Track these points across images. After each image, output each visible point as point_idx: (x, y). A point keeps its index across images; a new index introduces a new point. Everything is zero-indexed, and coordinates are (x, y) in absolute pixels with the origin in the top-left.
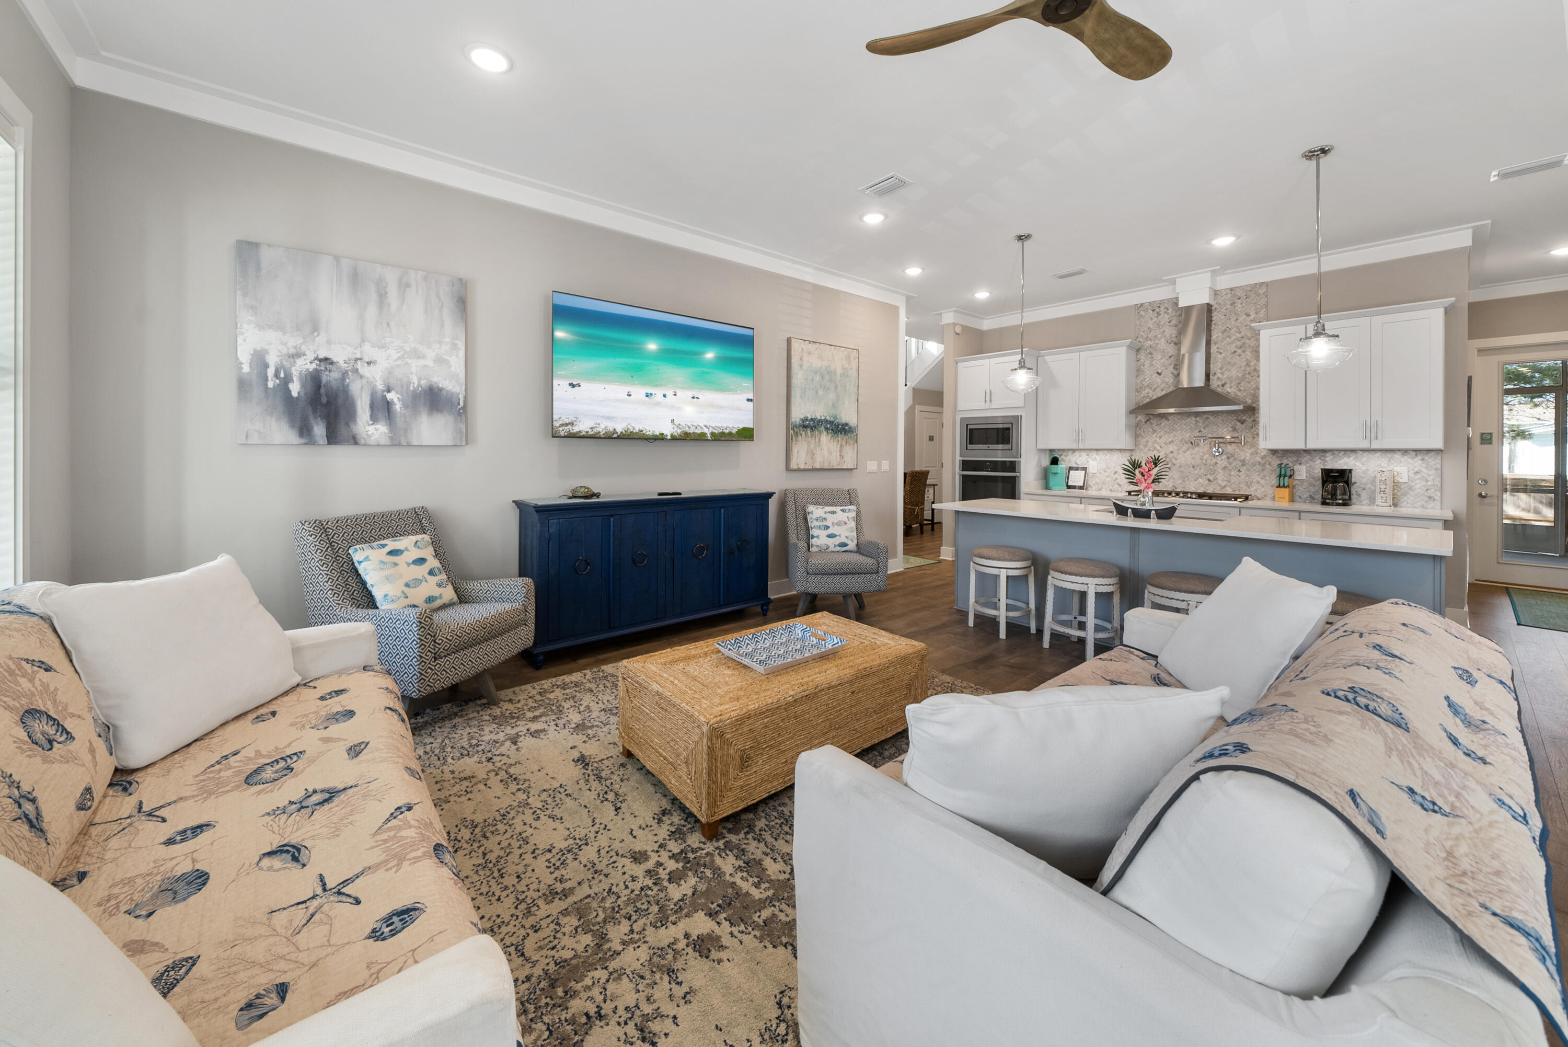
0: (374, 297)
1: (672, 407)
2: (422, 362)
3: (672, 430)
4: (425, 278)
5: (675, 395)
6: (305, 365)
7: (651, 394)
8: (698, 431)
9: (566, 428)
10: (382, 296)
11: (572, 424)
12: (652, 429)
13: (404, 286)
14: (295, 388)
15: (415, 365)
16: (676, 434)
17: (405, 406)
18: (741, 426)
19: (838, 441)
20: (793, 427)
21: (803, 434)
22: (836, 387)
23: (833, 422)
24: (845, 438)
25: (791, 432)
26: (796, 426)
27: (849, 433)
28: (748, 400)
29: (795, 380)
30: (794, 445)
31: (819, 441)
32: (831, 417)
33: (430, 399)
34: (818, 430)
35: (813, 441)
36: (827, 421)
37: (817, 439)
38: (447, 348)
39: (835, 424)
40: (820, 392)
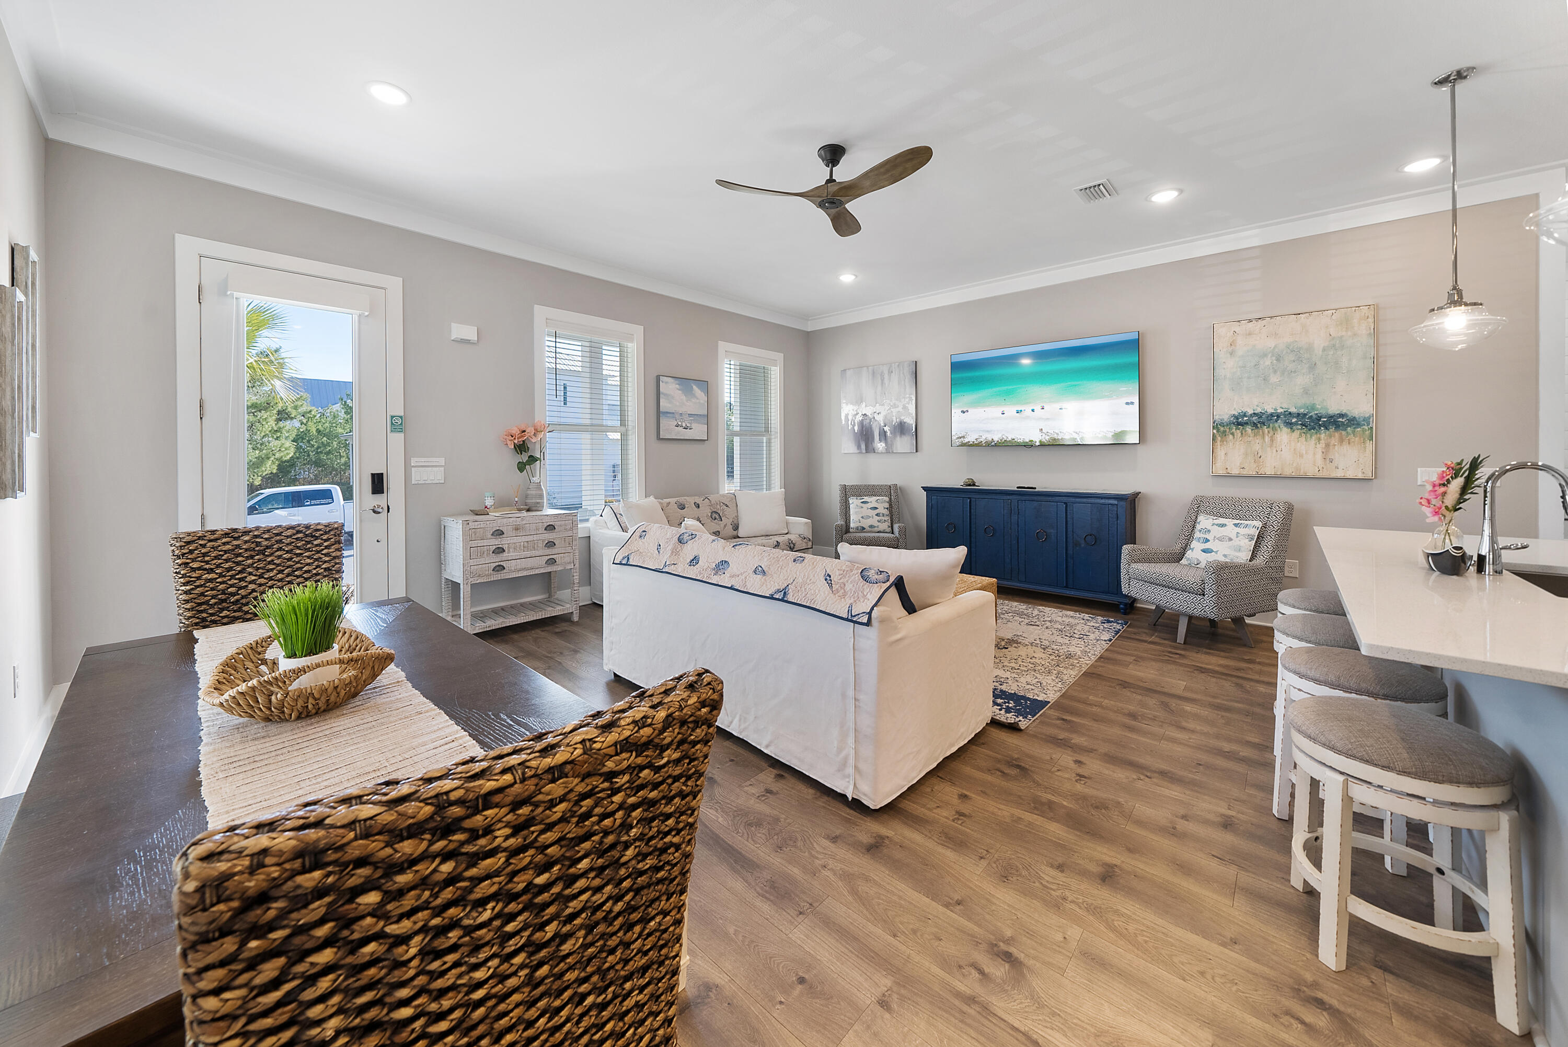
0: (880, 381)
2: (897, 410)
4: (898, 366)
6: (859, 418)
10: (883, 380)
13: (890, 372)
14: (856, 428)
15: (895, 411)
17: (891, 433)
19: (1319, 439)
20: (1217, 426)
21: (1238, 433)
22: (1312, 367)
23: (1305, 415)
24: (1337, 435)
25: (1218, 431)
26: (1222, 424)
27: (1350, 427)
28: (1127, 403)
29: (1220, 372)
30: (1219, 446)
31: (1272, 440)
32: (1301, 408)
33: (901, 428)
34: (1269, 427)
35: (1258, 440)
36: (1290, 413)
37: (1267, 439)
38: (907, 400)
39: (1312, 416)
40: (1274, 379)
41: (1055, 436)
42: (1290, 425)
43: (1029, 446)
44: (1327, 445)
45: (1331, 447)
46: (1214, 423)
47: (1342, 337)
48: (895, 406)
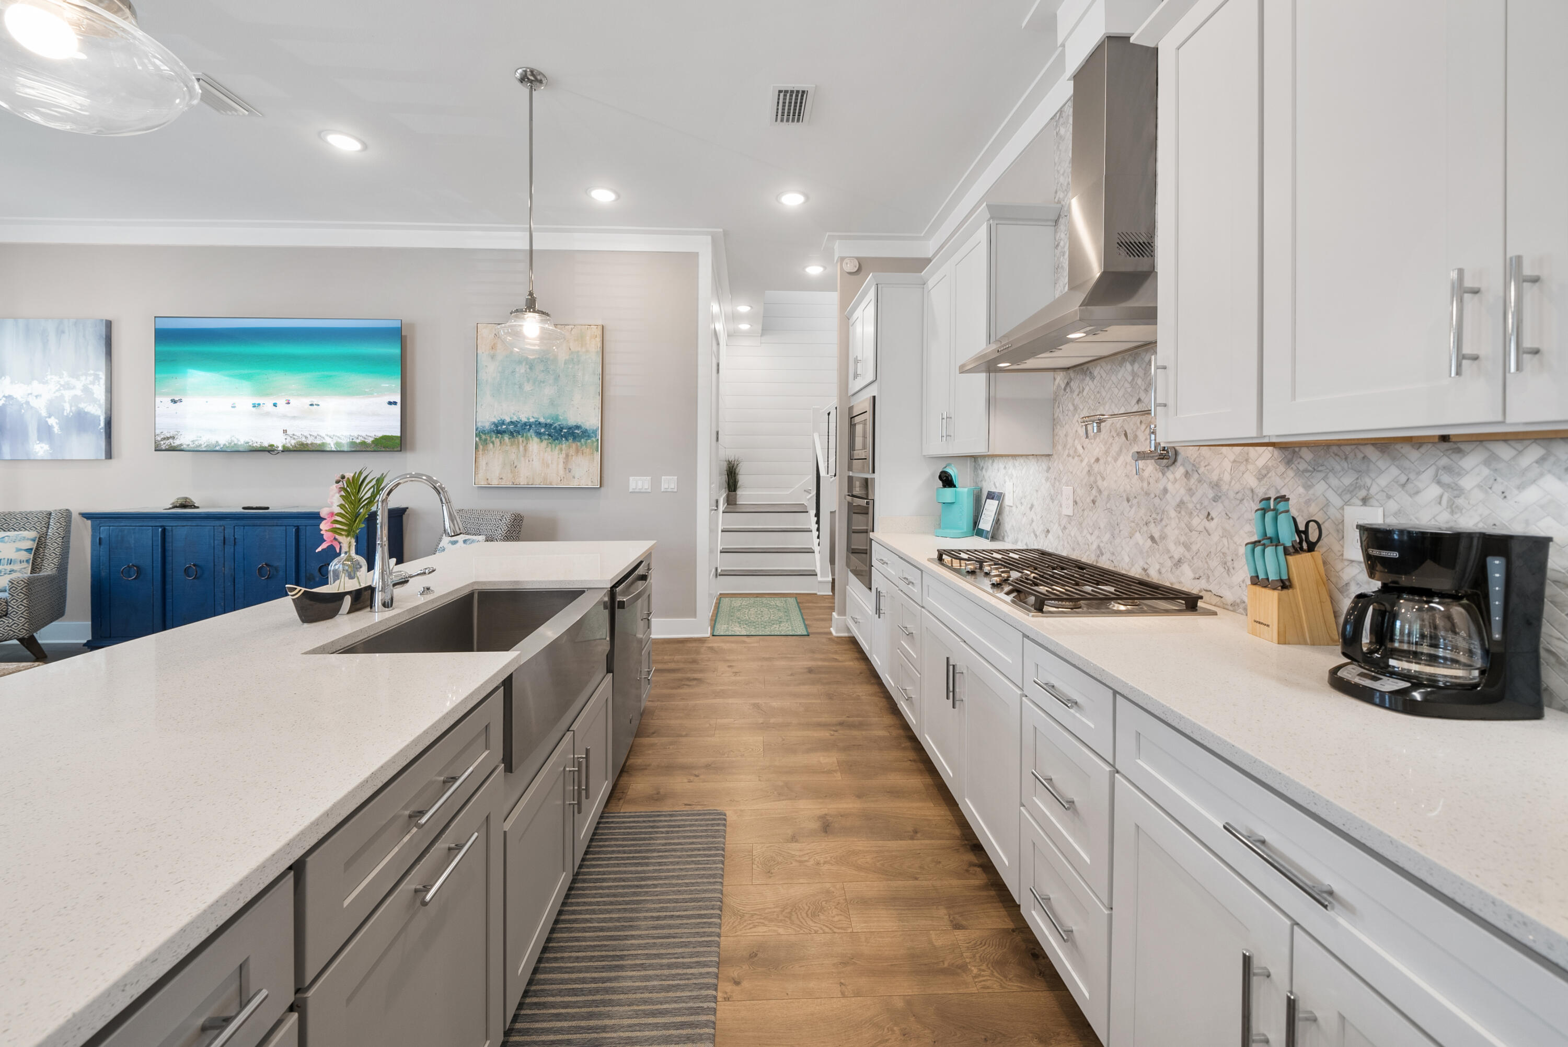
0: (40, 343)
1: (285, 416)
2: (73, 392)
3: (284, 441)
4: (76, 324)
5: (289, 403)
7: (259, 405)
8: (318, 442)
9: (167, 442)
10: (45, 342)
11: (173, 438)
12: (259, 441)
13: (60, 330)
15: (68, 394)
16: (289, 445)
17: (60, 428)
18: (380, 434)
19: (561, 450)
20: (480, 433)
21: (497, 441)
22: (557, 378)
23: (551, 425)
24: (574, 445)
25: (480, 439)
26: (483, 432)
27: (583, 438)
28: (390, 403)
29: (483, 375)
30: (481, 456)
31: (526, 450)
32: (548, 418)
33: (80, 421)
34: (523, 436)
35: (514, 450)
36: (540, 423)
37: (521, 448)
38: (91, 378)
39: (556, 427)
40: (528, 388)
41: (303, 440)
42: (539, 434)
43: (270, 450)
44: (567, 455)
45: (570, 457)
46: (476, 430)
47: (578, 352)
48: (67, 387)
